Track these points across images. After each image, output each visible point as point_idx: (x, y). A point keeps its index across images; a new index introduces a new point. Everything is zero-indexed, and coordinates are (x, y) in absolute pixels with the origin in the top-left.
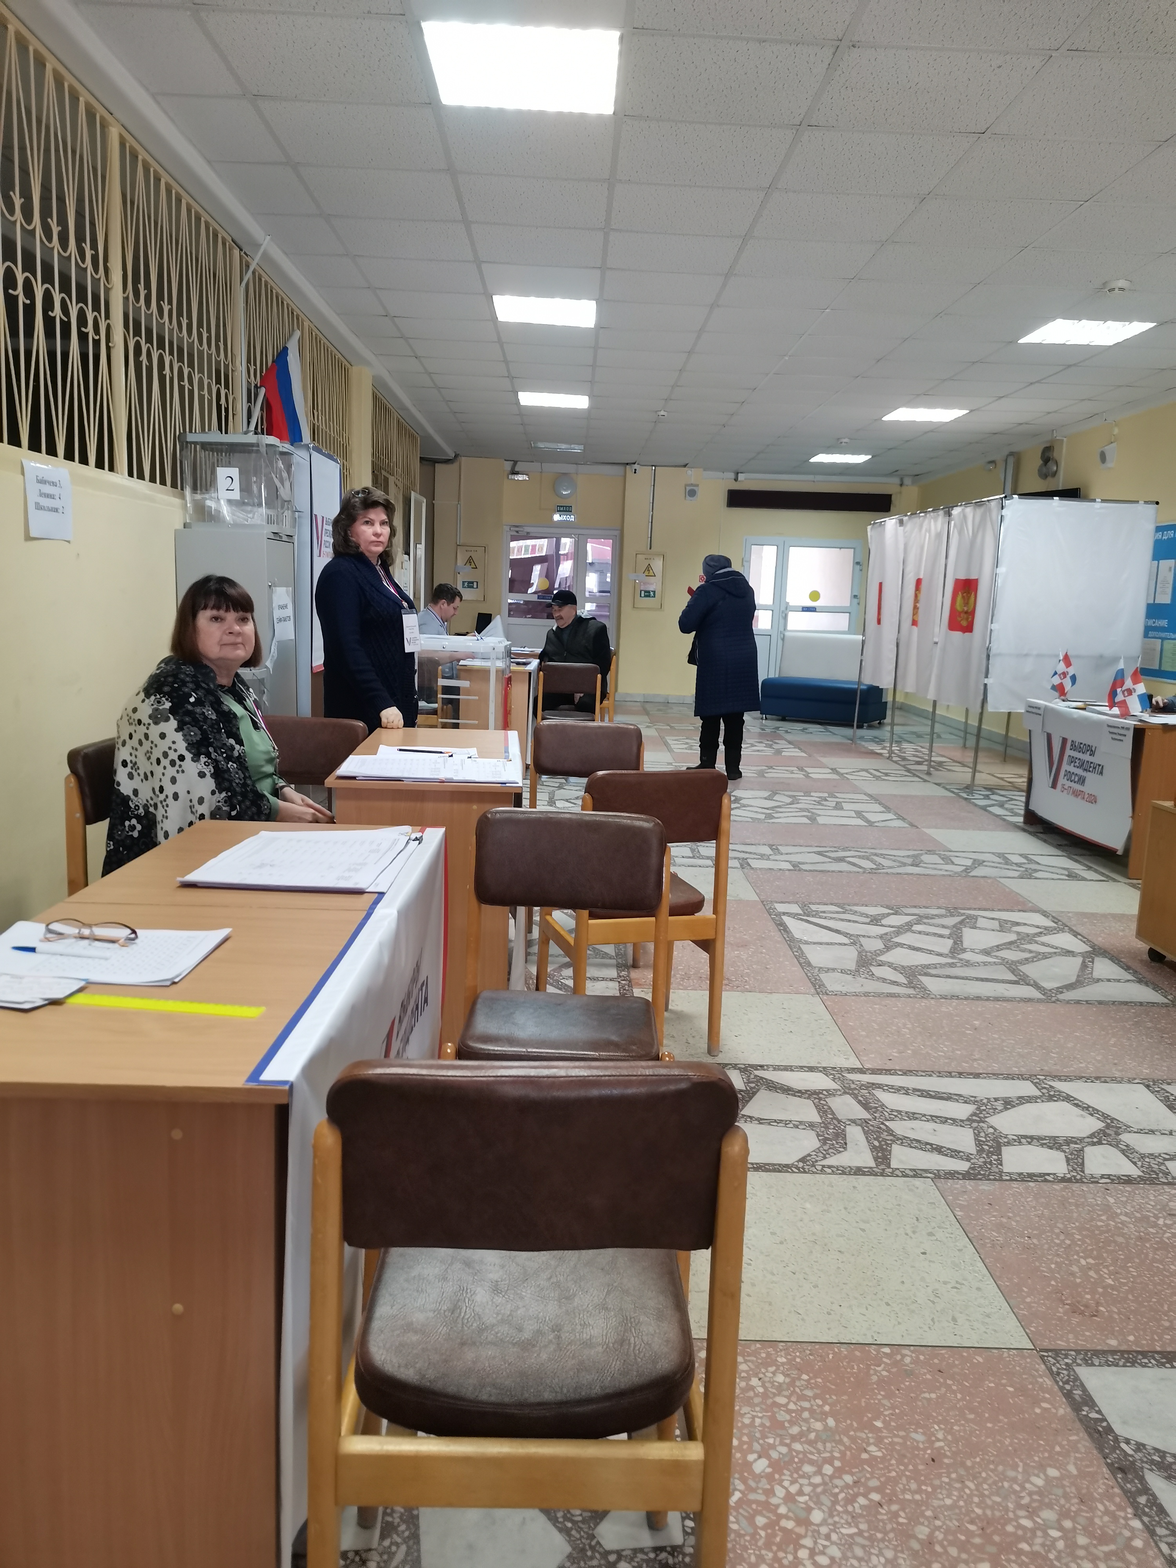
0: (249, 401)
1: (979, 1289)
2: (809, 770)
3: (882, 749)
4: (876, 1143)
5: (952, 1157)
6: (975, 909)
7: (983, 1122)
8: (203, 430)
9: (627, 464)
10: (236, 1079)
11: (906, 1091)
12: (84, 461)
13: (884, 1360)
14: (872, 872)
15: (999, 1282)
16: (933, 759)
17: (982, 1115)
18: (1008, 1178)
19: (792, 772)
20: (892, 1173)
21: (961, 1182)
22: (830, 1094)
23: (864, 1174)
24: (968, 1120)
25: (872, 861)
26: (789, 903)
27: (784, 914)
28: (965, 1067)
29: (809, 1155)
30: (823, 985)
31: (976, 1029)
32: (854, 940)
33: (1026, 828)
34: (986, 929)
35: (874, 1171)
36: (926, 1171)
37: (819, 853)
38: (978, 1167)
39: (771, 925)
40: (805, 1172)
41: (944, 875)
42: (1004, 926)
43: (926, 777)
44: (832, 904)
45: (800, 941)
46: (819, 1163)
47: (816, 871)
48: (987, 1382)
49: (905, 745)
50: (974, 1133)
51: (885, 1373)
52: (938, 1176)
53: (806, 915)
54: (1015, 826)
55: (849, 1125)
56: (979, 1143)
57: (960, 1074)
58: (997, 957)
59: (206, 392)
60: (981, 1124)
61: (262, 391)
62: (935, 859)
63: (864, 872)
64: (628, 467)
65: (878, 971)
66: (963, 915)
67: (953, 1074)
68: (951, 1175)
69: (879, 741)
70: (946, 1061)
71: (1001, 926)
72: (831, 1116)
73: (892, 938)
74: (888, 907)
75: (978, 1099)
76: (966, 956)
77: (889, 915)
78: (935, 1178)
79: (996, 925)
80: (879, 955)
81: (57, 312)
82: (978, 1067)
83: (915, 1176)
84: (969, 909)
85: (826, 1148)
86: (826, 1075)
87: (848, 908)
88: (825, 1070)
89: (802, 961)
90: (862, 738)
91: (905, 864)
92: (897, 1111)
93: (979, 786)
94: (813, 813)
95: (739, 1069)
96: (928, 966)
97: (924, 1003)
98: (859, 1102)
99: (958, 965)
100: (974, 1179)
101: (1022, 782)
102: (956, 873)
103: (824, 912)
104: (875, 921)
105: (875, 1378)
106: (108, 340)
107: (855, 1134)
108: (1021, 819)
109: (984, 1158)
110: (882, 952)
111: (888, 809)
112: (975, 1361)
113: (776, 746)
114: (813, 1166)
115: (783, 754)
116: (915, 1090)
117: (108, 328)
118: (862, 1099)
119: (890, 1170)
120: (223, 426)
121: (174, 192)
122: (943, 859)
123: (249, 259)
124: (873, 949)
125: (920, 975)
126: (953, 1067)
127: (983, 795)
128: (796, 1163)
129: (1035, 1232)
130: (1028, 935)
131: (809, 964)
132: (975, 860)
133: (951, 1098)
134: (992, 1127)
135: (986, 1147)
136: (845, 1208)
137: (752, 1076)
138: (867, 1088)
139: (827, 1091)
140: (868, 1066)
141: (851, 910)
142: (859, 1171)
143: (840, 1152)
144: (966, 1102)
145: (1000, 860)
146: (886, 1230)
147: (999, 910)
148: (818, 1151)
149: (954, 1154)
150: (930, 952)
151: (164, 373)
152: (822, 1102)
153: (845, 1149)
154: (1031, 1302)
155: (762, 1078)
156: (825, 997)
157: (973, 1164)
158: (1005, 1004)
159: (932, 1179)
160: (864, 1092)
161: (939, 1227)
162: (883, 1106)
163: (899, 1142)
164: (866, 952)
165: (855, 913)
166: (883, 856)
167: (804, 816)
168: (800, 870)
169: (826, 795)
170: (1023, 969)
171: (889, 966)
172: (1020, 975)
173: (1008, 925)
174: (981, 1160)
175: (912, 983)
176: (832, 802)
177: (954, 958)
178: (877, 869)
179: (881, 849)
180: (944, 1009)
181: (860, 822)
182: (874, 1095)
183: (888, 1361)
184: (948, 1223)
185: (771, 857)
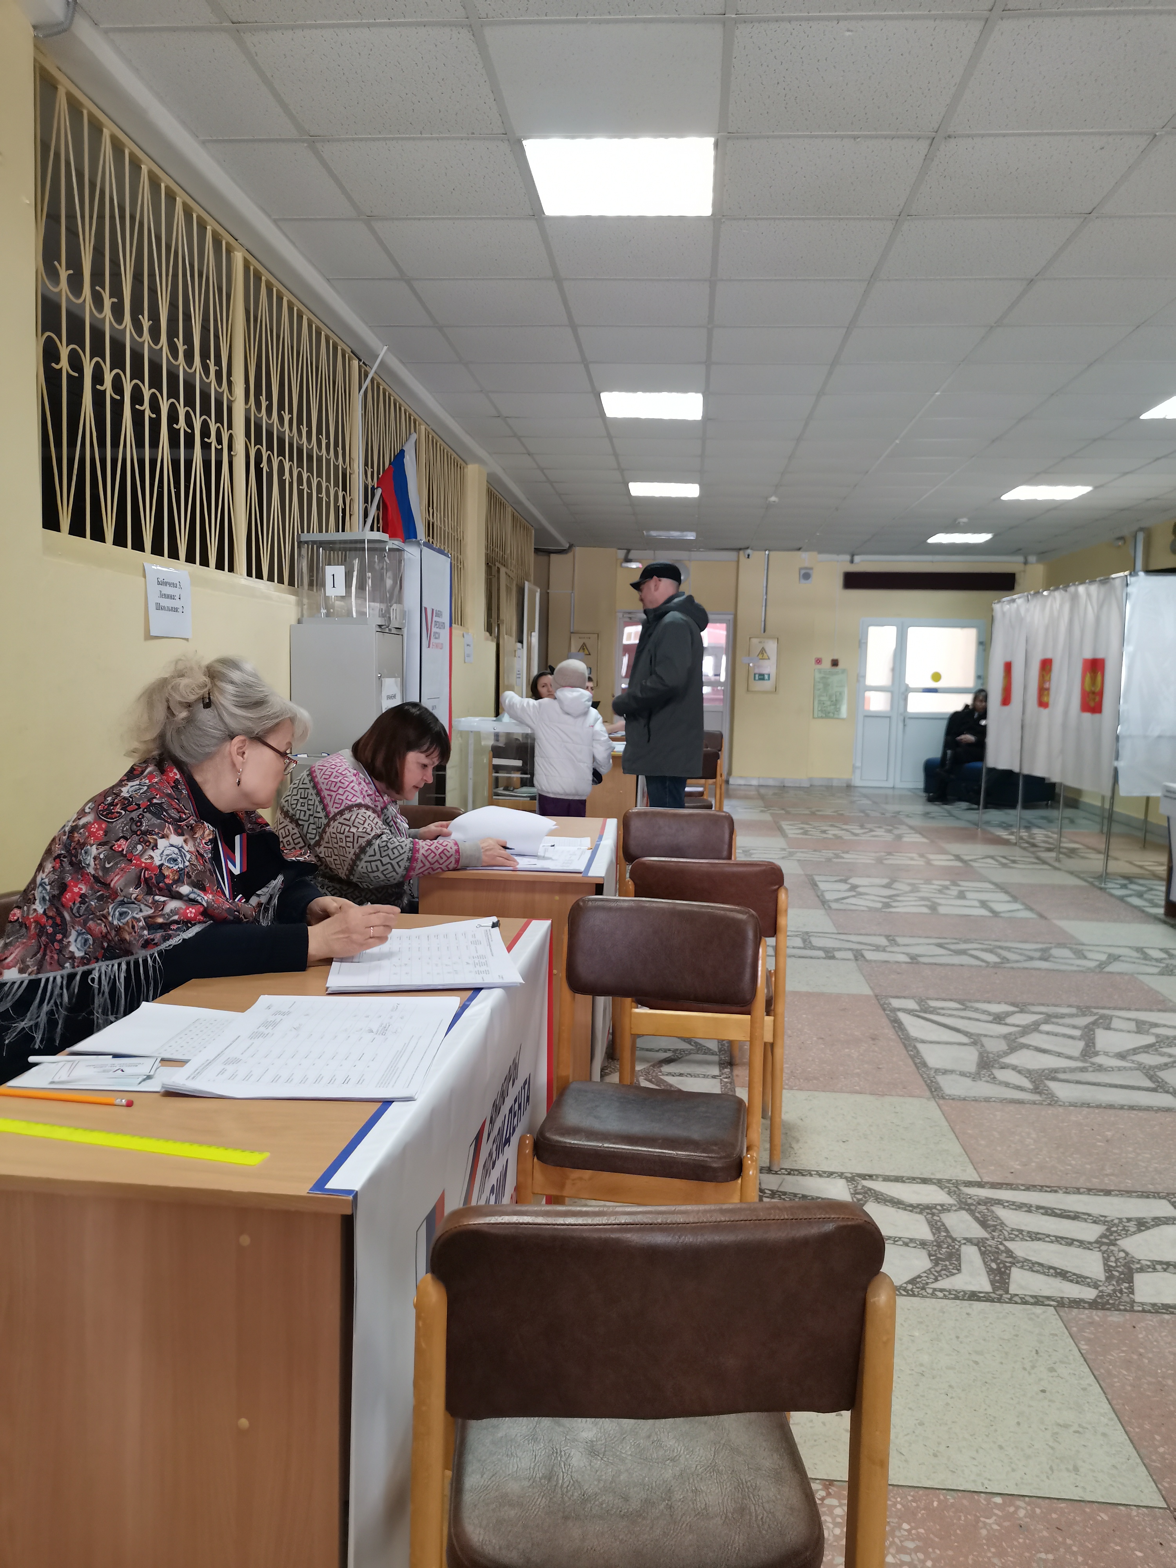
0: (366, 501)
1: (1104, 1435)
2: (931, 857)
3: (1010, 835)
4: (994, 1266)
5: (1077, 1283)
6: (1109, 1008)
7: (1115, 1245)
8: (321, 531)
9: (740, 549)
10: (302, 1188)
11: (1028, 1208)
12: (205, 562)
13: (996, 1511)
14: (996, 965)
15: (1129, 1429)
16: (1063, 845)
17: (1112, 1238)
18: (1140, 1309)
19: (912, 859)
20: (1010, 1299)
21: (1087, 1311)
22: (944, 1210)
23: (979, 1299)
24: (1097, 1242)
25: (999, 955)
26: (904, 997)
27: (899, 1010)
28: (1095, 1183)
29: (919, 1277)
30: (940, 1088)
31: (1107, 1141)
32: (975, 1040)
33: (1168, 920)
34: (1122, 1031)
35: (990, 1297)
36: (1048, 1298)
37: (940, 945)
38: (1107, 1296)
39: (885, 1021)
40: (914, 1295)
41: (1075, 971)
42: (1141, 1027)
43: (1057, 864)
44: (951, 1000)
45: (916, 1039)
46: (930, 1286)
47: (935, 964)
48: (1112, 1545)
49: (1035, 831)
50: (1103, 1257)
51: (996, 1527)
52: (1061, 1304)
53: (923, 1011)
54: (1156, 918)
55: (965, 1244)
56: (1108, 1269)
57: (1089, 1191)
58: (1133, 1062)
59: (324, 494)
60: (1112, 1248)
61: (379, 492)
62: (1066, 953)
63: (987, 966)
64: (741, 552)
65: (1001, 1075)
66: (1095, 1014)
67: (1082, 1190)
68: (1076, 1303)
69: (1006, 826)
70: (1074, 1175)
71: (1137, 1027)
72: (945, 1234)
73: (1016, 1038)
74: (1013, 1004)
75: (1107, 1219)
76: (1099, 1060)
77: (1013, 1013)
78: (1058, 1306)
79: (1132, 1026)
80: (1002, 1057)
81: (182, 424)
82: (1109, 1183)
83: (1036, 1303)
84: (1103, 1008)
85: (938, 1268)
86: (940, 1187)
87: (969, 1004)
88: (939, 1183)
89: (918, 1061)
90: (988, 823)
91: (1031, 959)
92: (1018, 1230)
93: (1115, 874)
94: (933, 902)
95: (846, 1178)
96: (1056, 1071)
97: (1050, 1111)
98: (976, 1219)
99: (1090, 1069)
100: (1103, 1309)
101: (1162, 870)
102: (1089, 969)
103: (943, 1009)
104: (999, 1019)
105: (984, 1532)
106: (230, 448)
107: (970, 1254)
108: (1161, 911)
109: (1113, 1285)
110: (1006, 1054)
111: (1015, 899)
112: (1099, 1518)
113: (896, 832)
114: (923, 1288)
115: (905, 839)
116: (1038, 1208)
117: (231, 438)
118: (979, 1216)
119: (1009, 1296)
120: (341, 525)
121: (295, 309)
122: (1074, 953)
123: (368, 369)
124: (995, 1050)
125: (1047, 1079)
126: (1081, 1183)
127: (1120, 884)
128: (905, 1285)
129: (1170, 1372)
130: (1168, 1038)
131: (925, 1064)
132: (1110, 955)
133: (1079, 1217)
134: (1123, 1251)
135: (1116, 1274)
136: (958, 1337)
137: (860, 1187)
138: (985, 1204)
139: (942, 1205)
140: (986, 1179)
141: (972, 1007)
142: (974, 1296)
143: (953, 1274)
144: (1095, 1222)
145: (1135, 954)
146: (1002, 1363)
147: (1137, 1010)
148: (928, 1272)
149: (1079, 1279)
150: (1059, 1055)
151: (284, 478)
152: (935, 1218)
153: (959, 1270)
154: (1164, 1453)
155: (870, 1189)
156: (941, 1102)
157: (1100, 1291)
158: (1141, 1114)
159: (1055, 1307)
160: (982, 1208)
161: (1061, 1362)
162: (1002, 1224)
163: (1019, 1265)
164: (988, 1053)
165: (976, 1010)
166: (1008, 949)
167: (923, 905)
168: (918, 963)
169: (948, 883)
170: (1162, 1074)
171: (1013, 1069)
172: (1158, 1082)
173: (1146, 1027)
174: (1111, 1288)
175: (1038, 1088)
176: (954, 891)
177: (1085, 1061)
178: (1002, 963)
179: (1006, 941)
180: (1073, 1118)
181: (983, 912)
182: (993, 1212)
183: (1000, 1513)
184: (1071, 1358)
185: (888, 949)
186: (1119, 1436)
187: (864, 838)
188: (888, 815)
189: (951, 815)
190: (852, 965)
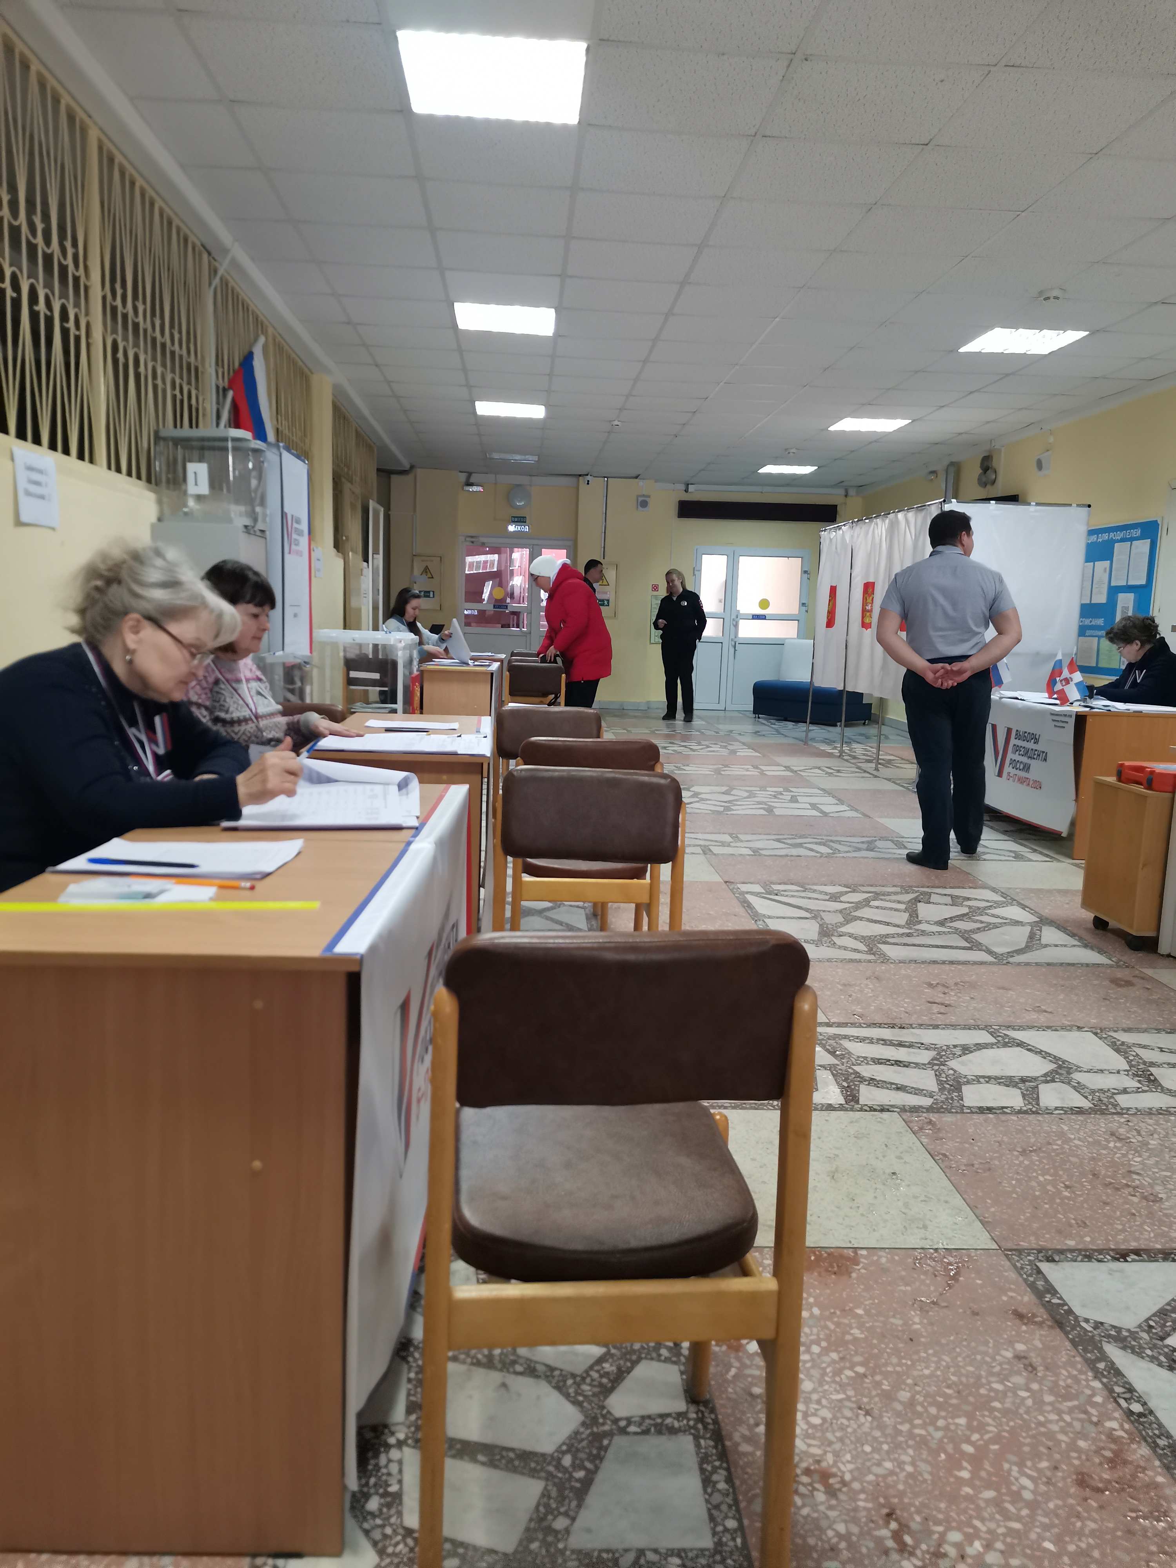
0: (218, 402)
1: (946, 1201)
2: (764, 768)
3: (833, 749)
4: (845, 1084)
5: (916, 1094)
6: (928, 887)
7: (944, 1065)
8: (175, 425)
9: (580, 475)
10: (316, 951)
11: (871, 1041)
12: (67, 451)
13: (863, 1260)
14: (828, 856)
15: (965, 1196)
16: (881, 757)
17: (942, 1060)
18: (969, 1111)
19: (747, 770)
20: (861, 1108)
21: (925, 1115)
23: (834, 1110)
24: (929, 1063)
25: (831, 848)
26: (751, 883)
27: (747, 893)
28: (925, 1020)
32: (815, 915)
34: (939, 904)
35: (843, 1107)
36: (892, 1106)
37: (778, 840)
38: (941, 1103)
39: (734, 900)
41: (897, 858)
42: (956, 901)
43: (875, 773)
44: (792, 884)
45: (764, 916)
47: (776, 856)
49: (855, 745)
50: (936, 1074)
51: (863, 1271)
52: (903, 1109)
53: (769, 894)
55: (818, 1069)
56: (940, 1083)
57: (921, 1026)
58: (951, 927)
59: (178, 391)
60: (942, 1067)
61: (230, 394)
62: (888, 844)
63: (821, 857)
64: (581, 478)
65: (839, 941)
66: (916, 892)
67: (914, 1026)
68: (915, 1109)
69: (828, 742)
70: (907, 1015)
71: (953, 900)
73: (851, 913)
74: (845, 886)
75: (937, 1046)
76: (922, 927)
77: (847, 893)
78: (901, 1112)
79: (949, 900)
80: (840, 927)
81: (41, 307)
82: (936, 1020)
83: (883, 1111)
84: (922, 887)
87: (808, 887)
90: (812, 739)
91: (859, 849)
92: (863, 1057)
94: (770, 806)
96: (887, 936)
97: (884, 967)
98: (827, 1050)
99: (915, 934)
100: (938, 1112)
103: (785, 891)
104: (834, 898)
105: (854, 1275)
106: (88, 336)
107: (824, 1076)
109: (946, 1095)
110: (842, 925)
111: (841, 802)
112: (946, 1260)
113: (730, 747)
115: (739, 754)
116: (879, 1040)
117: (88, 326)
118: (829, 1048)
119: (859, 1106)
120: (194, 422)
121: (147, 195)
122: (895, 844)
123: (217, 264)
124: (834, 922)
125: (879, 943)
126: (913, 1020)
129: (995, 1155)
130: (979, 908)
133: (913, 1046)
134: (952, 1069)
135: (947, 1086)
138: (834, 1039)
140: (832, 1021)
141: (810, 889)
142: (831, 1108)
144: (926, 1049)
147: (951, 888)
149: (918, 1092)
150: (888, 924)
151: (139, 371)
154: (995, 1212)
157: (935, 1100)
158: (960, 967)
159: (898, 1113)
160: (831, 1042)
161: (906, 1152)
162: (849, 1053)
163: (867, 1083)
164: (828, 924)
165: (814, 891)
166: (839, 842)
167: (761, 808)
168: (760, 855)
169: (781, 789)
170: (976, 937)
171: (850, 937)
172: (973, 942)
173: (961, 900)
174: (943, 1096)
175: (872, 950)
176: (787, 796)
177: (910, 928)
178: (834, 854)
179: (837, 836)
180: (903, 972)
181: (814, 813)
182: (841, 1044)
183: (866, 1262)
184: (915, 1148)
185: (732, 844)
186: (958, 1201)
187: (702, 753)
188: (722, 733)
189: (779, 733)
190: (702, 858)
